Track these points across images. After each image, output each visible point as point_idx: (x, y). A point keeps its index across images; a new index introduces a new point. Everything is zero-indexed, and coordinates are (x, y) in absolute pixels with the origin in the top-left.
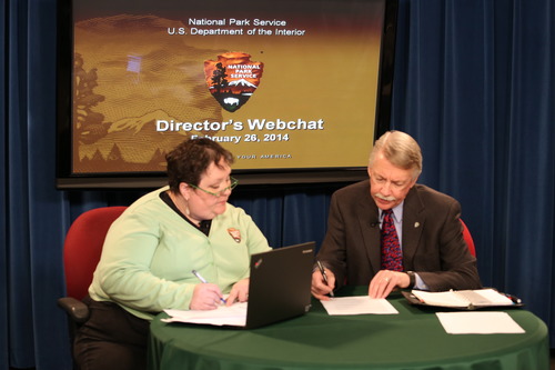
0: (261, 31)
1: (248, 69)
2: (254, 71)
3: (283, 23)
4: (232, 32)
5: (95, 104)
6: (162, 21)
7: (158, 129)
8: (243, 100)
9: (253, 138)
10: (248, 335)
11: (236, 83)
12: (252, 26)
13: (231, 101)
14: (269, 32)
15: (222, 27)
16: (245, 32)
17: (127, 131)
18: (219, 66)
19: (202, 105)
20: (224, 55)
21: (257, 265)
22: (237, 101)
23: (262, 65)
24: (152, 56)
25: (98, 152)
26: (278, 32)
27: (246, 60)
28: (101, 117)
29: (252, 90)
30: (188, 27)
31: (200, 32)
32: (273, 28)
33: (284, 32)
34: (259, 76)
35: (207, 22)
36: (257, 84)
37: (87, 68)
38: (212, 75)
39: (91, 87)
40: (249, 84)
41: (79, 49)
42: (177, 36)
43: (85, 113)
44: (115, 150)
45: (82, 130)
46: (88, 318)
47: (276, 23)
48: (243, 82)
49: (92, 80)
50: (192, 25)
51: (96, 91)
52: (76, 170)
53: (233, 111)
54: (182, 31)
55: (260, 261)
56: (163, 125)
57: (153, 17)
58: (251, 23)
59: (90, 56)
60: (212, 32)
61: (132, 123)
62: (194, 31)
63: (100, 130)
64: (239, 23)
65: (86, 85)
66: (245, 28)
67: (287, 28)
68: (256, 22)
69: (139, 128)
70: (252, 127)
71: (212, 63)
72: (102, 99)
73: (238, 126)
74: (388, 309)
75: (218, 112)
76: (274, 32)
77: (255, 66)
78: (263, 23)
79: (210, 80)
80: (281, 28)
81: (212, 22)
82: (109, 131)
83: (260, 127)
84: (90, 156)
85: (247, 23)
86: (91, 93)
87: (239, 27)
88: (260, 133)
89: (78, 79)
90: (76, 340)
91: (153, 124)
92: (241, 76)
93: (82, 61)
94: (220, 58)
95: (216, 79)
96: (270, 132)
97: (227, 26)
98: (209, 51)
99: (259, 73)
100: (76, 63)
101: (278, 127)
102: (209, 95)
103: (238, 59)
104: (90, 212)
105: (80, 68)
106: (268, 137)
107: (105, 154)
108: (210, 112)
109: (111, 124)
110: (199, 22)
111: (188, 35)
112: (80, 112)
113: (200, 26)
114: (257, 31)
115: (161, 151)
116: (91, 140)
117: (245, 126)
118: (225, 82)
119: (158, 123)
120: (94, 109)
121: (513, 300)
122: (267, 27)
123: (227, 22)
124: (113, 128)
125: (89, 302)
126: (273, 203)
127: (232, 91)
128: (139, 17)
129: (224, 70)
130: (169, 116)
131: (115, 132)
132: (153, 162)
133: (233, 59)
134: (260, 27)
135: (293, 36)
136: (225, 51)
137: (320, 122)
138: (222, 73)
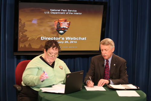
0: (70, 13)
1: (66, 23)
2: (68, 24)
3: (76, 11)
4: (62, 13)
5: (24, 32)
6: (43, 10)
7: (41, 39)
8: (65, 32)
9: (67, 42)
10: (65, 96)
11: (63, 27)
12: (67, 12)
13: (61, 32)
14: (72, 13)
15: (59, 12)
16: (65, 13)
17: (34, 39)
18: (58, 22)
19: (53, 33)
20: (60, 19)
21: (68, 77)
22: (63, 32)
23: (70, 22)
24: (40, 19)
25: (25, 45)
26: (74, 13)
27: (66, 21)
28: (26, 36)
29: (67, 29)
30: (50, 12)
31: (53, 13)
32: (73, 12)
33: (76, 13)
34: (69, 25)
35: (55, 10)
36: (68, 27)
37: (23, 22)
38: (56, 25)
39: (23, 27)
40: (66, 28)
41: (20, 17)
42: (47, 14)
43: (22, 35)
44: (30, 45)
45: (21, 39)
46: (21, 90)
47: (74, 11)
49: (24, 25)
50: (51, 11)
51: (25, 28)
52: (19, 50)
53: (62, 35)
54: (48, 13)
55: (69, 76)
56: (43, 38)
57: (41, 9)
58: (67, 11)
59: (23, 19)
60: (56, 13)
61: (34, 37)
62: (52, 13)
63: (26, 39)
64: (64, 11)
65: (22, 27)
66: (65, 12)
67: (77, 12)
68: (69, 10)
69: (36, 39)
70: (67, 39)
71: (56, 22)
72: (26, 31)
73: (63, 39)
74: (103, 89)
75: (58, 35)
76: (73, 13)
77: (68, 23)
78: (70, 11)
79: (56, 26)
80: (75, 12)
81: (57, 10)
82: (28, 39)
83: (69, 39)
84: (23, 46)
85: (66, 11)
86: (23, 29)
87: (64, 12)
88: (69, 41)
89: (20, 25)
90: (18, 96)
91: (40, 38)
92: (64, 25)
93: (21, 20)
94: (59, 20)
95: (57, 26)
96: (72, 40)
97: (61, 12)
98: (56, 18)
99: (69, 24)
100: (20, 21)
101: (74, 39)
102: (56, 30)
103: (63, 20)
104: (22, 62)
105: (21, 22)
106: (71, 42)
107: (27, 46)
108: (55, 35)
109: (29, 37)
110: (53, 10)
111: (50, 14)
112: (20, 34)
113: (53, 11)
114: (69, 13)
115: (42, 45)
116: (23, 42)
117: (65, 39)
118: (60, 27)
119: (42, 37)
120: (24, 33)
121: (137, 87)
122: (71, 12)
123: (61, 10)
124: (29, 39)
125: (22, 86)
126: (72, 60)
127: (62, 29)
128: (37, 9)
129: (60, 23)
130: (44, 36)
131: (30, 40)
132: (40, 48)
133: (62, 20)
134: (69, 12)
135: (79, 15)
136: (60, 18)
137: (85, 38)
138: (59, 24)
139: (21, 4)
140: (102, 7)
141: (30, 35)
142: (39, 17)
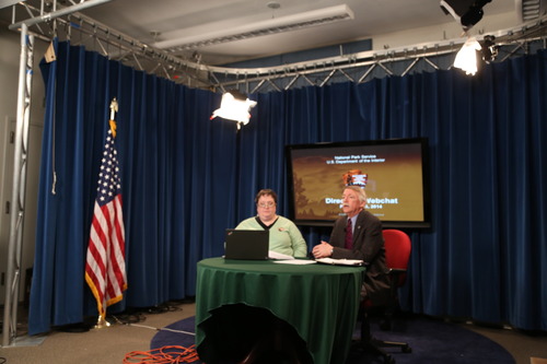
1: (361, 177)
2: (364, 178)
3: (374, 156)
4: (353, 161)
5: (302, 192)
6: (325, 158)
7: (327, 202)
11: (357, 183)
12: (361, 159)
14: (369, 161)
15: (348, 160)
16: (358, 161)
17: (315, 203)
18: (349, 176)
23: (367, 175)
24: (323, 172)
25: (305, 211)
27: (360, 173)
28: (305, 197)
29: (364, 186)
30: (335, 160)
31: (340, 162)
32: (370, 159)
34: (366, 180)
35: (342, 158)
36: (366, 183)
37: (298, 177)
38: (346, 180)
39: (300, 185)
40: (362, 183)
41: (294, 170)
42: (331, 164)
44: (311, 211)
45: (298, 202)
47: (371, 157)
48: (360, 183)
49: (301, 180)
50: (337, 159)
51: (302, 186)
54: (332, 162)
57: (320, 157)
58: (361, 157)
59: (299, 173)
60: (345, 162)
61: (316, 199)
62: (337, 162)
63: (305, 203)
64: (355, 157)
65: (298, 184)
66: (358, 159)
67: (376, 158)
69: (319, 202)
71: (346, 175)
72: (304, 190)
76: (371, 161)
77: (365, 176)
78: (366, 157)
79: (346, 182)
80: (374, 159)
81: (345, 158)
82: (308, 202)
84: (302, 213)
85: (359, 157)
86: (300, 187)
87: (356, 159)
88: (369, 205)
89: (295, 182)
91: (324, 200)
92: (359, 179)
93: (296, 175)
94: (349, 172)
97: (351, 159)
98: (344, 170)
99: (366, 178)
100: (294, 176)
103: (357, 173)
105: (296, 178)
106: (373, 207)
107: (307, 211)
109: (309, 200)
110: (339, 158)
111: (335, 164)
112: (297, 195)
113: (340, 160)
114: (363, 161)
116: (302, 206)
118: (352, 183)
120: (302, 194)
122: (368, 159)
123: (351, 157)
128: (315, 157)
129: (351, 177)
130: (331, 197)
131: (310, 203)
132: (325, 216)
133: (354, 172)
134: (365, 159)
135: (379, 163)
136: (351, 170)
137: (396, 200)
138: (350, 180)
139: (293, 152)
140: (418, 147)
141: (310, 196)
142: (319, 170)
